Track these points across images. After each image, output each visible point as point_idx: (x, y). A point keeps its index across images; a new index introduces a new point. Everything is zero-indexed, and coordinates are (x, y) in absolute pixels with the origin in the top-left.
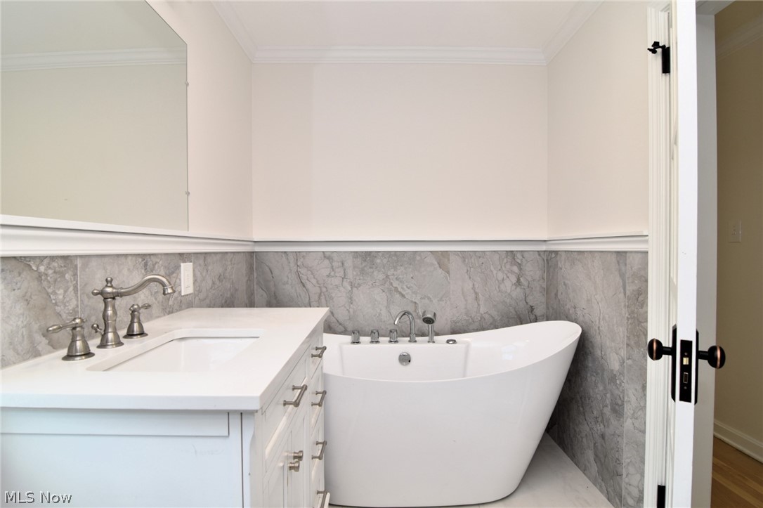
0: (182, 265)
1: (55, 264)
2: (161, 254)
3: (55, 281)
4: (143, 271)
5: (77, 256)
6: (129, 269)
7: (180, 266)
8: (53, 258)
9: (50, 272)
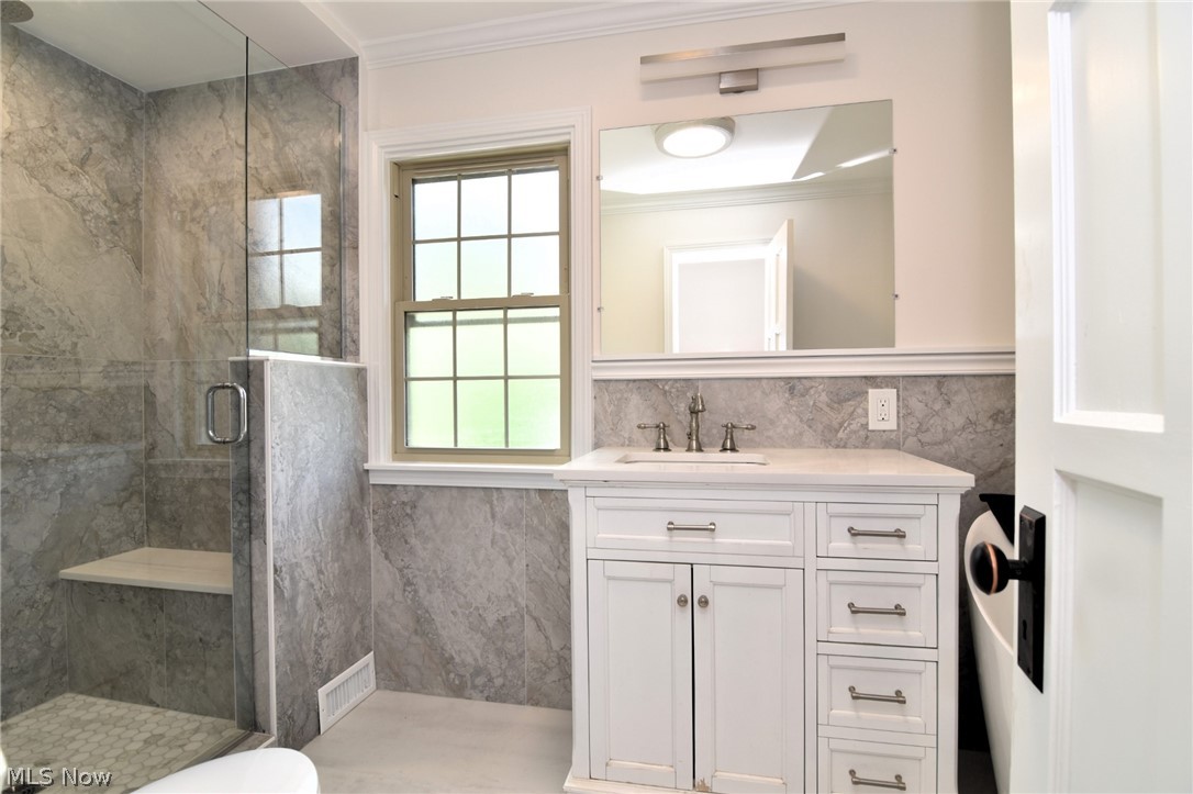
0: (871, 391)
1: (678, 385)
2: (823, 378)
3: (678, 397)
4: (787, 395)
5: (698, 379)
6: (763, 392)
7: (867, 393)
8: (676, 380)
9: (673, 390)
